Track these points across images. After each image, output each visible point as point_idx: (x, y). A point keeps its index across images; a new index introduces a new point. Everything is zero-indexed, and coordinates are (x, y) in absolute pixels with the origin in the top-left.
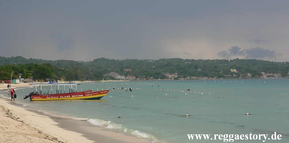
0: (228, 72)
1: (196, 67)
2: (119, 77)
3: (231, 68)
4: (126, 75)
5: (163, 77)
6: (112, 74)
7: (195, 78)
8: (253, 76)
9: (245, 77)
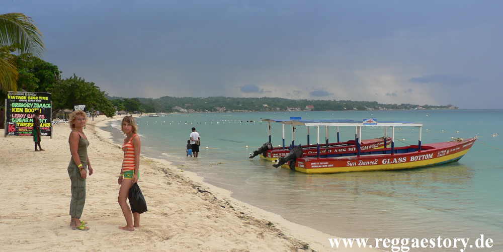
0: (262, 106)
1: (238, 103)
2: (183, 110)
3: (264, 104)
4: (187, 108)
5: (216, 110)
6: (177, 108)
7: (239, 111)
8: (280, 110)
9: (275, 110)
